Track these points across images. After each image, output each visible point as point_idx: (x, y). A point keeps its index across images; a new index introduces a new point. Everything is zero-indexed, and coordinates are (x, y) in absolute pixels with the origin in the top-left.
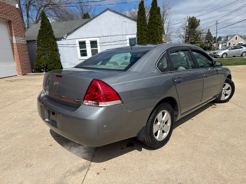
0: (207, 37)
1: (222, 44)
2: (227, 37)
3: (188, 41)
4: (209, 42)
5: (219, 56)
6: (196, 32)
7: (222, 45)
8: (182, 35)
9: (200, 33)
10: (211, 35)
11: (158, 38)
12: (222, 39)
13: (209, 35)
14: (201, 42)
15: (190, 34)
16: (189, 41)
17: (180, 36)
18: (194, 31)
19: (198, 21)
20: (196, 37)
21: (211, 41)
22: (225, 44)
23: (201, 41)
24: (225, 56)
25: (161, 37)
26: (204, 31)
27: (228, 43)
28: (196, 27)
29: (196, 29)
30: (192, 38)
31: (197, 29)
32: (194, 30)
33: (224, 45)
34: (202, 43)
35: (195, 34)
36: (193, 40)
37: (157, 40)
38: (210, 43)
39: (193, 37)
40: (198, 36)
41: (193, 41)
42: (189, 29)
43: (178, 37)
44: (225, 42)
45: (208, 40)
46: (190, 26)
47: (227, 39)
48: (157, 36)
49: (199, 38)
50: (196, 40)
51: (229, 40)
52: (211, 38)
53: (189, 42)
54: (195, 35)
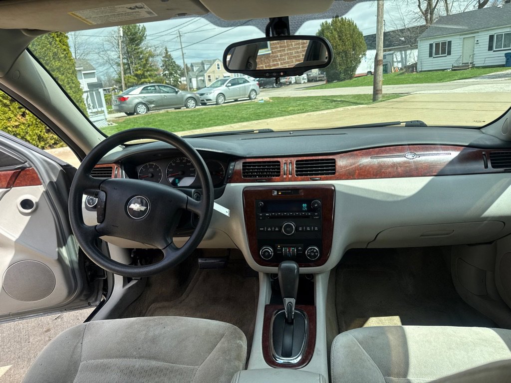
0: (165, 63)
1: (197, 77)
2: (203, 64)
3: (129, 71)
4: (171, 74)
5: (210, 100)
6: (141, 53)
7: (197, 81)
8: (112, 60)
9: (152, 56)
10: (172, 59)
11: (56, 50)
12: (195, 69)
13: (169, 60)
14: (156, 75)
15: (130, 57)
16: (130, 73)
17: (109, 61)
18: (137, 51)
19: (141, 28)
20: (145, 62)
21: (176, 72)
22: (202, 78)
23: (156, 73)
24: (221, 100)
25: (64, 47)
26: (158, 52)
27: (206, 75)
28: (140, 42)
29: (140, 46)
30: (135, 65)
31: (143, 45)
32: (136, 47)
33: (201, 80)
34: (158, 76)
35: (141, 56)
36: (140, 69)
37: (51, 54)
38: (174, 76)
39: (138, 63)
40: (147, 60)
41: (139, 72)
42: (126, 46)
43: (104, 64)
44: (201, 74)
45: (168, 70)
46: (126, 40)
47: (204, 69)
48: (51, 44)
49: (151, 66)
50: (146, 69)
51: (208, 69)
52: (174, 67)
53: (132, 74)
54: (141, 59)
